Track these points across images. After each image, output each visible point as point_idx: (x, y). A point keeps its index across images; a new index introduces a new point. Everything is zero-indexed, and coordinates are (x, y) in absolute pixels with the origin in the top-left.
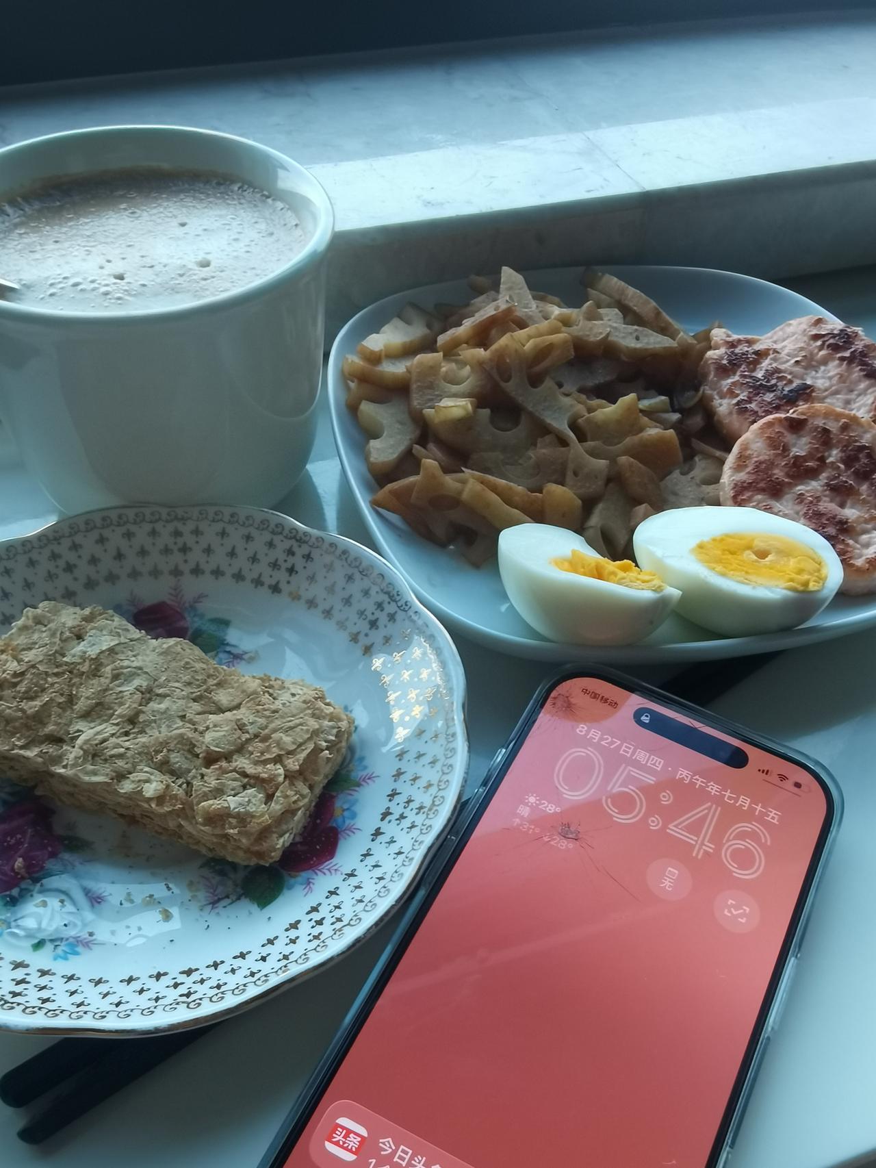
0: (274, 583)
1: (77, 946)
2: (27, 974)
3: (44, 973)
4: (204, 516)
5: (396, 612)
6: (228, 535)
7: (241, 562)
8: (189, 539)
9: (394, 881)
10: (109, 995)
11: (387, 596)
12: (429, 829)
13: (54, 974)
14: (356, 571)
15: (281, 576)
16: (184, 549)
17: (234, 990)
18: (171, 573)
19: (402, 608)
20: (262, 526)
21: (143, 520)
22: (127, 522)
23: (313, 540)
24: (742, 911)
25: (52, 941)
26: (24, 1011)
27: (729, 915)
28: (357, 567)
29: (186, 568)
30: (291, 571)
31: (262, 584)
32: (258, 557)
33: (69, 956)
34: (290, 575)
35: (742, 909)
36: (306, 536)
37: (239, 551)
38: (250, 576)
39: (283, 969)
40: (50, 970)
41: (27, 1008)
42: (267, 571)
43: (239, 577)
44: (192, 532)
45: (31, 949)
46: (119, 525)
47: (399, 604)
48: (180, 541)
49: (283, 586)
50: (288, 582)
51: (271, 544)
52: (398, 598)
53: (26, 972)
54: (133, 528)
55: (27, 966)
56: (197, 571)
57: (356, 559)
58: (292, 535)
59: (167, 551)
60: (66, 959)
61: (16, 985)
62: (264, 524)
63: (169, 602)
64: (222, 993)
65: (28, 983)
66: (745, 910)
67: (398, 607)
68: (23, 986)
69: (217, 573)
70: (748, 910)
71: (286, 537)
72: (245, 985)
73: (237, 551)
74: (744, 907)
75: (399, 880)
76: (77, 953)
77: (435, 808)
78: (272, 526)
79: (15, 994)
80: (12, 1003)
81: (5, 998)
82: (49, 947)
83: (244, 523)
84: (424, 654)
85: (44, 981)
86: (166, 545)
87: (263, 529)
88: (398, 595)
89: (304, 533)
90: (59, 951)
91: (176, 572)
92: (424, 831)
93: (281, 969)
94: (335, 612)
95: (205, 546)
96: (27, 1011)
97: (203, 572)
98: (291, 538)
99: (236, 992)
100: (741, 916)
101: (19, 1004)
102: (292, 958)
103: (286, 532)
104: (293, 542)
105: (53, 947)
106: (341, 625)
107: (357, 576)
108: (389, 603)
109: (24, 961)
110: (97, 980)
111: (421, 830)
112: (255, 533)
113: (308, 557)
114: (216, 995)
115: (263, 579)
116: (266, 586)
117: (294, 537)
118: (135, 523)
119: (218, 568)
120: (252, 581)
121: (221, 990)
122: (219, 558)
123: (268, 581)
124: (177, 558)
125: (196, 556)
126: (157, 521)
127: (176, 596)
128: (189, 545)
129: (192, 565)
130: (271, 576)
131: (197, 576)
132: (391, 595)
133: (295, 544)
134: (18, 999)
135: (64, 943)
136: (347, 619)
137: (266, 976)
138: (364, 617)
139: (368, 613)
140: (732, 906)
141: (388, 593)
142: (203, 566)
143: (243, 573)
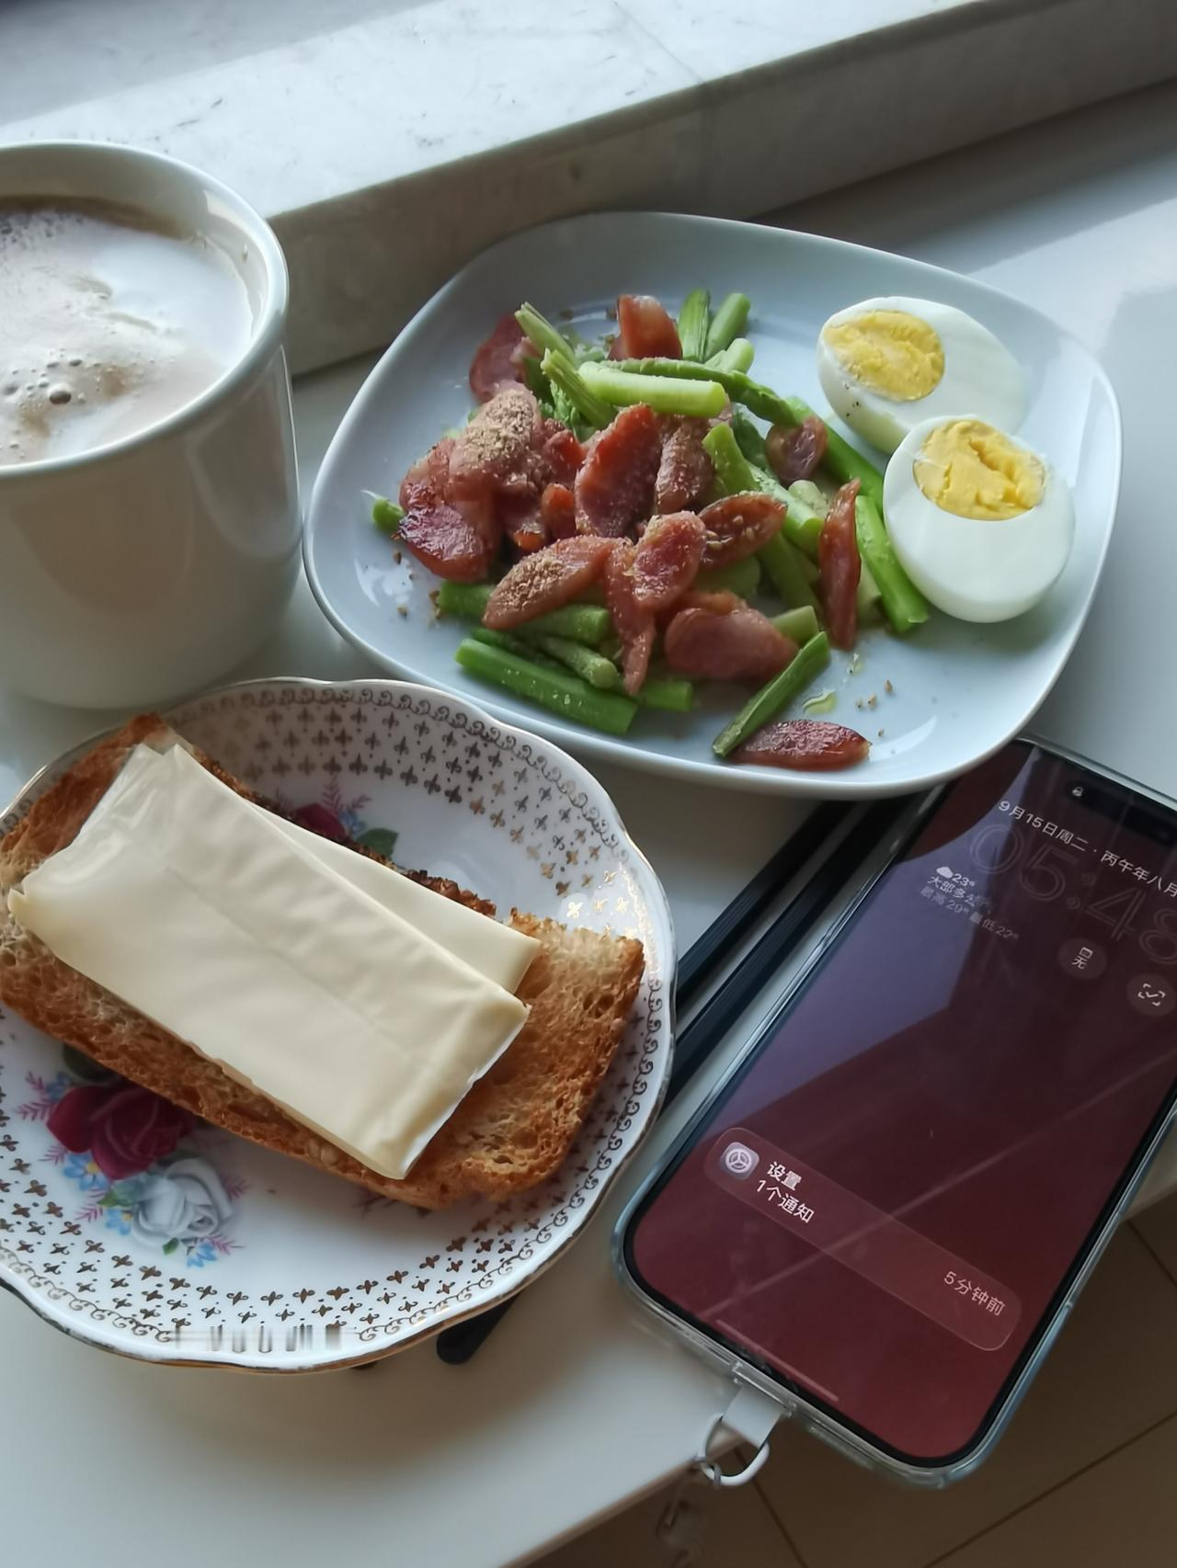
0: (452, 789)
1: (212, 1249)
2: (159, 1285)
3: (178, 1284)
4: (368, 697)
5: (599, 847)
6: (398, 723)
7: (413, 759)
8: (348, 725)
9: (573, 1207)
10: (249, 1318)
11: (590, 823)
12: (618, 1144)
13: (188, 1285)
14: (554, 786)
15: (462, 780)
16: (343, 738)
17: (387, 1326)
18: (325, 767)
19: (607, 843)
20: (440, 715)
21: (293, 700)
22: (273, 702)
23: (503, 739)
24: (1156, 995)
25: (185, 1241)
26: (157, 1337)
27: (1143, 997)
28: (556, 781)
29: (345, 762)
30: (474, 775)
31: (438, 789)
32: (433, 753)
33: (205, 1262)
34: (473, 780)
35: (1157, 993)
36: (494, 733)
37: (410, 744)
38: (423, 776)
39: (442, 1304)
40: (183, 1280)
41: (160, 1333)
42: (444, 774)
43: (409, 777)
44: (353, 718)
45: (162, 1251)
46: (262, 705)
47: (605, 837)
48: (338, 728)
49: (463, 793)
50: (470, 790)
51: (450, 739)
52: (603, 829)
53: (158, 1283)
54: (280, 710)
55: (158, 1274)
56: (358, 767)
57: (555, 770)
58: (477, 730)
59: (321, 739)
60: (201, 1265)
61: (148, 1300)
62: (443, 713)
63: (323, 805)
64: (374, 1329)
65: (160, 1297)
66: (1161, 995)
67: (603, 841)
68: (155, 1301)
69: (383, 771)
70: (1164, 995)
71: (469, 732)
72: (399, 1321)
73: (408, 744)
74: (1161, 992)
75: (579, 1206)
76: (212, 1258)
77: (628, 1117)
78: (453, 715)
79: (148, 1314)
80: (145, 1326)
81: (137, 1319)
82: (182, 1248)
83: (418, 710)
84: (630, 907)
85: (177, 1295)
86: (321, 733)
87: (441, 719)
88: (603, 825)
89: (492, 729)
90: (193, 1254)
91: (333, 767)
92: (613, 1146)
93: (439, 1304)
94: (526, 835)
95: (369, 735)
96: (162, 1336)
97: (365, 769)
98: (475, 734)
99: (389, 1329)
100: (1156, 1000)
101: (152, 1328)
102: (453, 1291)
103: (469, 725)
104: (477, 739)
105: (186, 1249)
106: (533, 852)
107: (555, 793)
108: (592, 833)
109: (155, 1267)
110: (235, 1295)
111: (610, 1143)
112: (430, 723)
113: (495, 760)
114: (367, 1330)
115: (439, 782)
116: (442, 792)
117: (480, 733)
118: (282, 703)
119: (384, 763)
120: (426, 783)
121: (373, 1325)
122: (386, 753)
123: (445, 786)
124: (333, 748)
125: (357, 748)
126: (309, 702)
127: (332, 798)
128: (348, 733)
129: (351, 758)
130: (449, 780)
131: (358, 773)
132: (595, 823)
133: (481, 743)
134: (149, 1320)
135: (199, 1244)
136: (540, 846)
137: (423, 1312)
138: (560, 846)
139: (566, 842)
140: (1147, 988)
141: (591, 820)
142: (365, 760)
143: (414, 773)
